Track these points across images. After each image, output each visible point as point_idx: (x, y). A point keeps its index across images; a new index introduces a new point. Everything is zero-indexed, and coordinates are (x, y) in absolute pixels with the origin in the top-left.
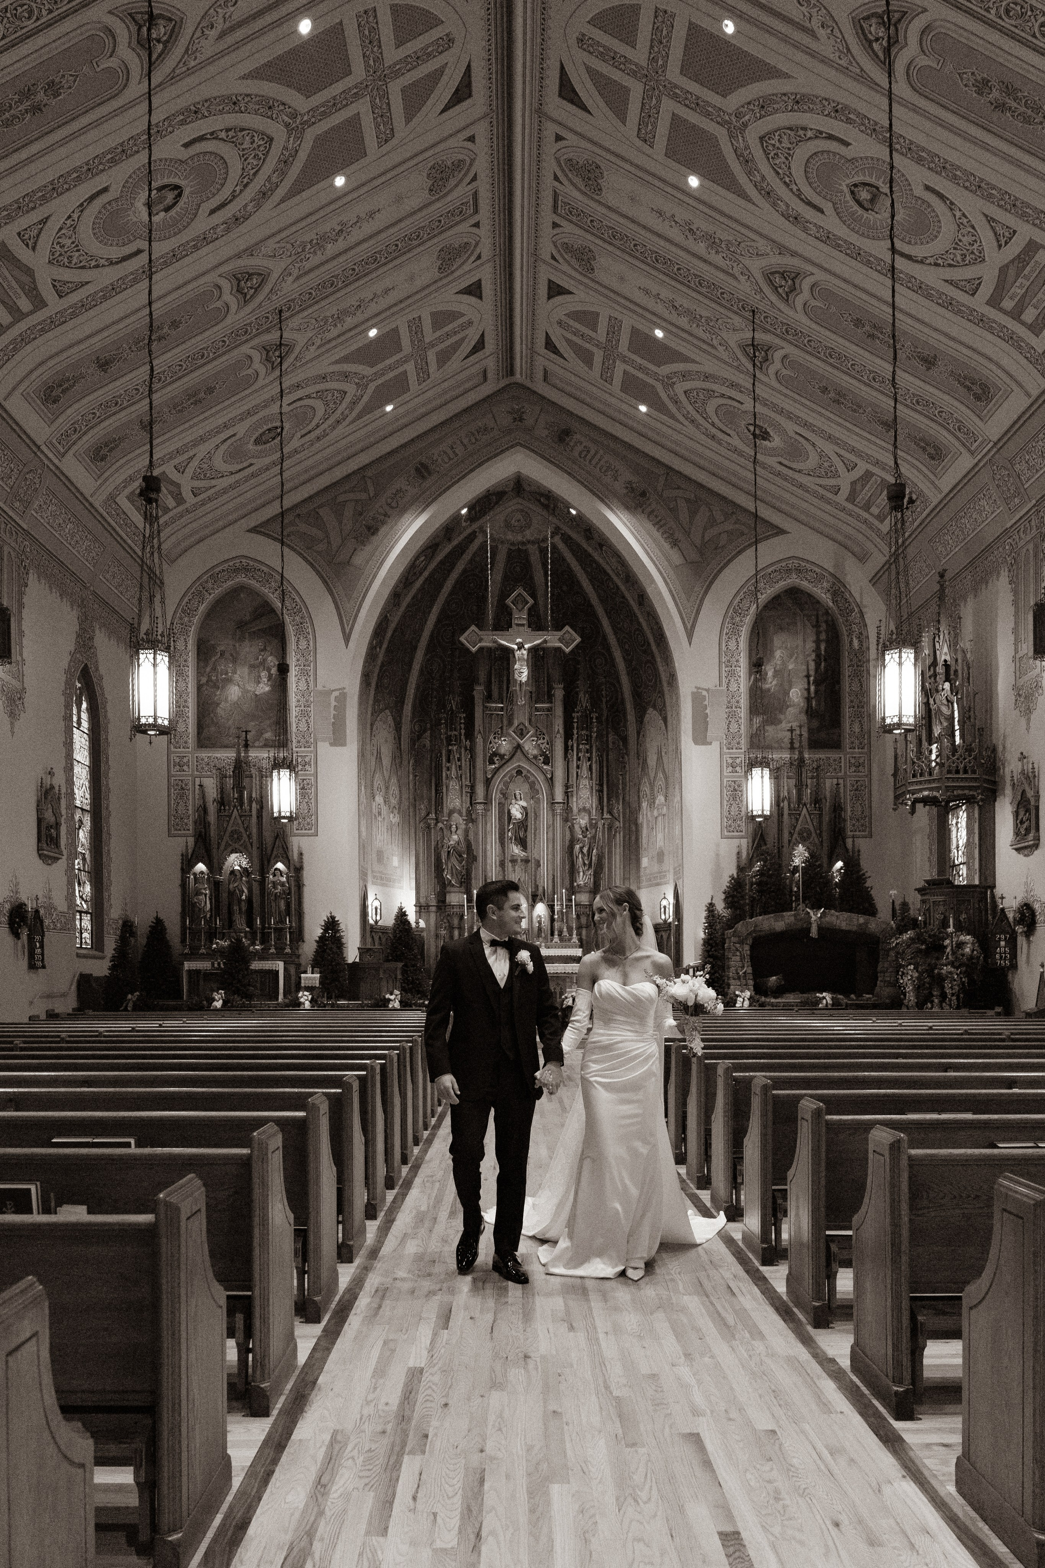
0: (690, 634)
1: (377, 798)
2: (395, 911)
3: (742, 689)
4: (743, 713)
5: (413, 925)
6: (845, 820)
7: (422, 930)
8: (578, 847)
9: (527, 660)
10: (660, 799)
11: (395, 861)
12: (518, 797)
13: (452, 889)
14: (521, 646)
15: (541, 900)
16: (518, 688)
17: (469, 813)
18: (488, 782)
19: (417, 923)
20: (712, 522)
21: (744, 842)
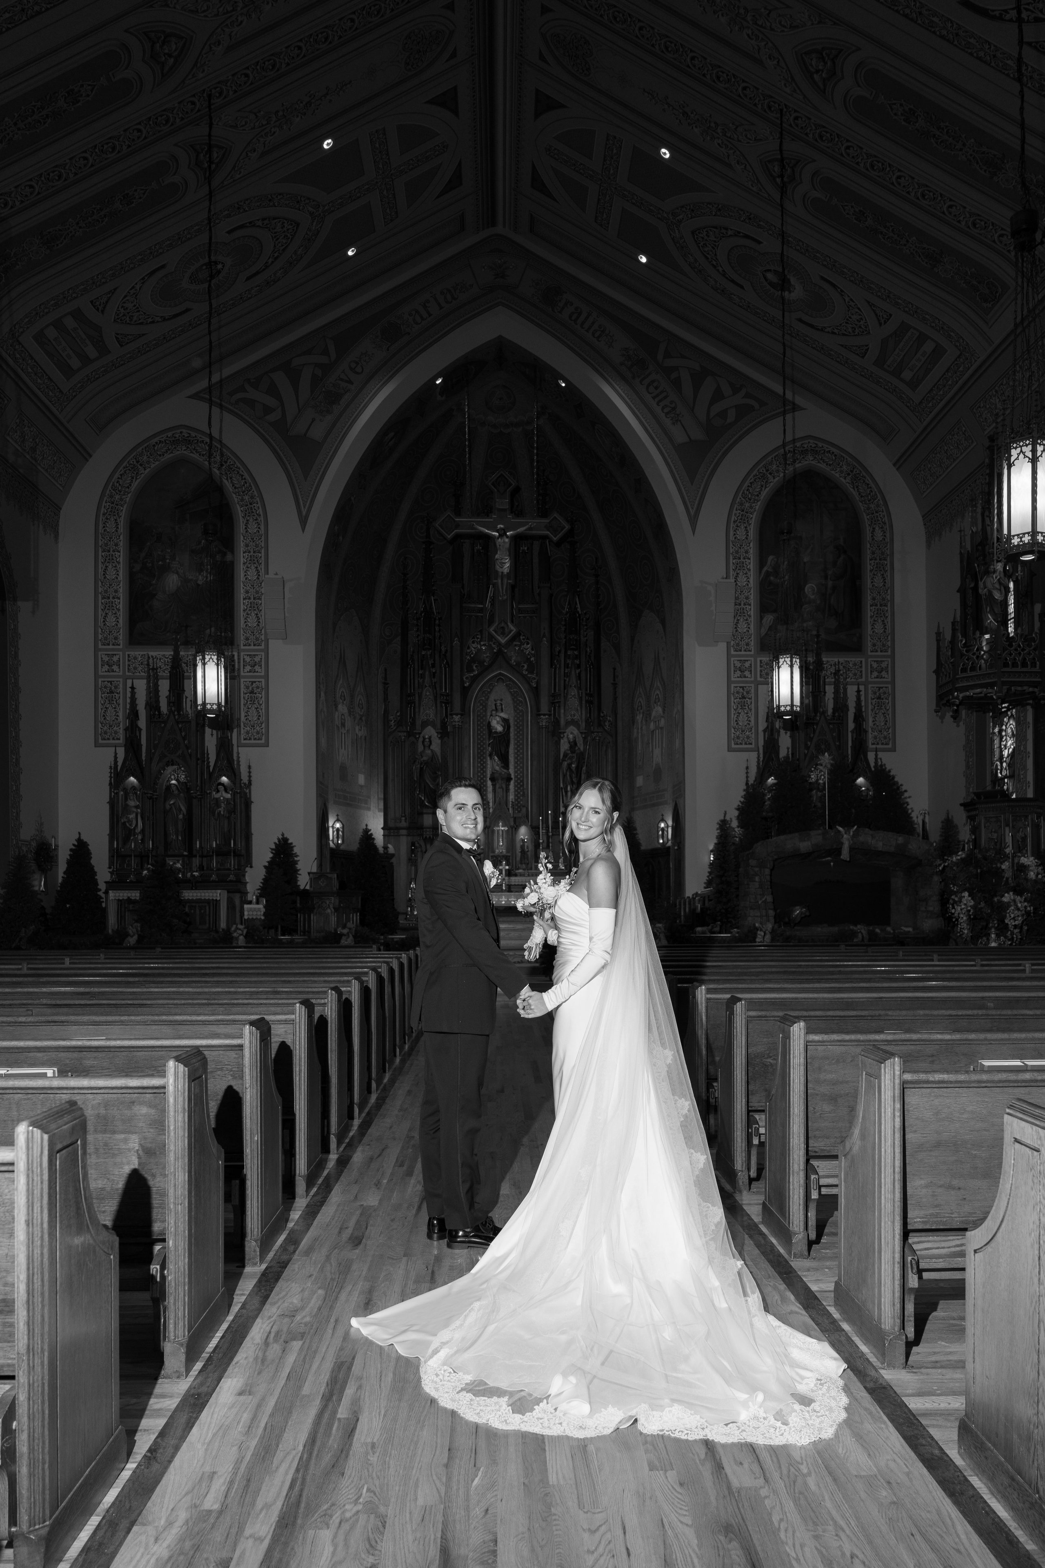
0: (693, 521)
1: (340, 707)
2: (360, 833)
3: (751, 584)
4: (752, 610)
5: (381, 850)
6: (866, 732)
7: (393, 855)
8: (565, 764)
9: (509, 550)
10: (658, 710)
11: (361, 779)
12: (499, 708)
13: (425, 811)
14: (502, 534)
15: (524, 824)
16: (500, 581)
17: (444, 725)
18: (465, 692)
19: (385, 848)
20: (718, 396)
21: (753, 756)
